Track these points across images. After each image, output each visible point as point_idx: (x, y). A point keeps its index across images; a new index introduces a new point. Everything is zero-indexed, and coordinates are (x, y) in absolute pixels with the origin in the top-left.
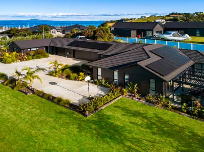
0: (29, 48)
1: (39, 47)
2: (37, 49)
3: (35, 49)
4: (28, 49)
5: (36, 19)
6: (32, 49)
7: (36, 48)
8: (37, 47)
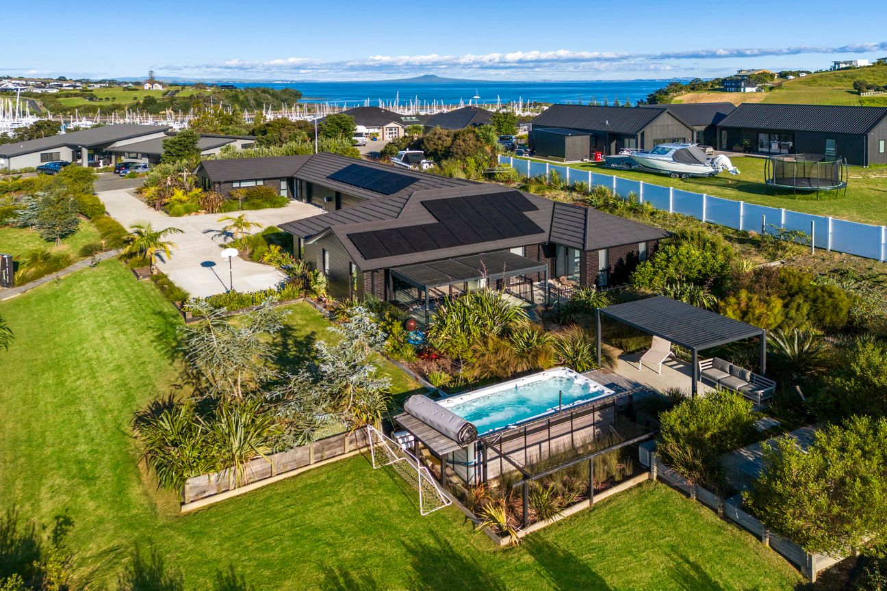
0: (236, 181)
1: (264, 180)
2: (260, 183)
3: (252, 184)
4: (232, 182)
5: (433, 76)
6: (244, 185)
7: (256, 180)
8: (260, 180)
